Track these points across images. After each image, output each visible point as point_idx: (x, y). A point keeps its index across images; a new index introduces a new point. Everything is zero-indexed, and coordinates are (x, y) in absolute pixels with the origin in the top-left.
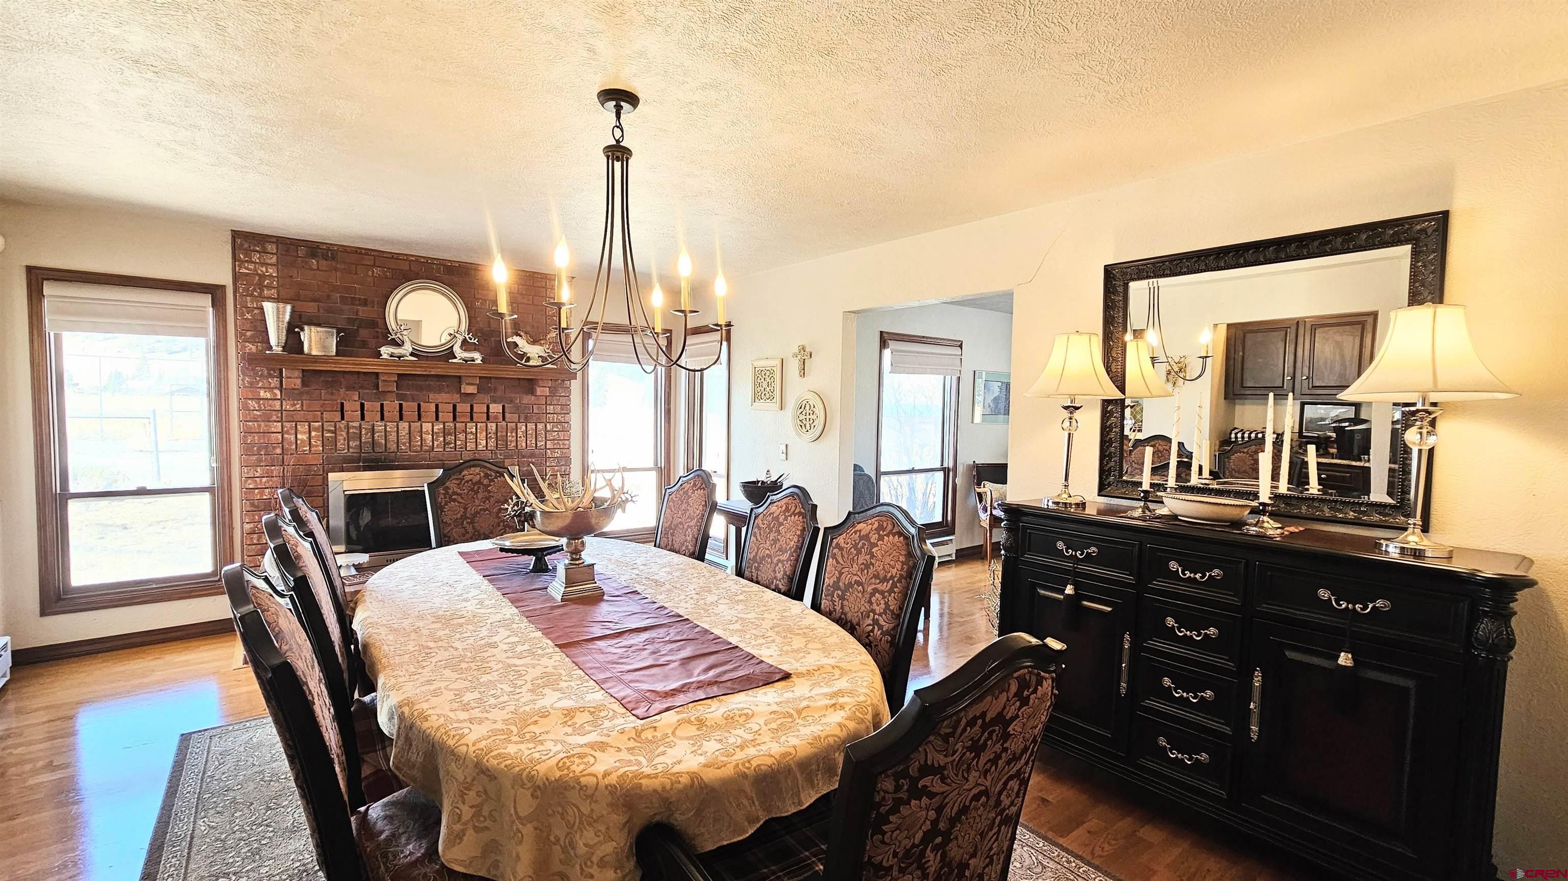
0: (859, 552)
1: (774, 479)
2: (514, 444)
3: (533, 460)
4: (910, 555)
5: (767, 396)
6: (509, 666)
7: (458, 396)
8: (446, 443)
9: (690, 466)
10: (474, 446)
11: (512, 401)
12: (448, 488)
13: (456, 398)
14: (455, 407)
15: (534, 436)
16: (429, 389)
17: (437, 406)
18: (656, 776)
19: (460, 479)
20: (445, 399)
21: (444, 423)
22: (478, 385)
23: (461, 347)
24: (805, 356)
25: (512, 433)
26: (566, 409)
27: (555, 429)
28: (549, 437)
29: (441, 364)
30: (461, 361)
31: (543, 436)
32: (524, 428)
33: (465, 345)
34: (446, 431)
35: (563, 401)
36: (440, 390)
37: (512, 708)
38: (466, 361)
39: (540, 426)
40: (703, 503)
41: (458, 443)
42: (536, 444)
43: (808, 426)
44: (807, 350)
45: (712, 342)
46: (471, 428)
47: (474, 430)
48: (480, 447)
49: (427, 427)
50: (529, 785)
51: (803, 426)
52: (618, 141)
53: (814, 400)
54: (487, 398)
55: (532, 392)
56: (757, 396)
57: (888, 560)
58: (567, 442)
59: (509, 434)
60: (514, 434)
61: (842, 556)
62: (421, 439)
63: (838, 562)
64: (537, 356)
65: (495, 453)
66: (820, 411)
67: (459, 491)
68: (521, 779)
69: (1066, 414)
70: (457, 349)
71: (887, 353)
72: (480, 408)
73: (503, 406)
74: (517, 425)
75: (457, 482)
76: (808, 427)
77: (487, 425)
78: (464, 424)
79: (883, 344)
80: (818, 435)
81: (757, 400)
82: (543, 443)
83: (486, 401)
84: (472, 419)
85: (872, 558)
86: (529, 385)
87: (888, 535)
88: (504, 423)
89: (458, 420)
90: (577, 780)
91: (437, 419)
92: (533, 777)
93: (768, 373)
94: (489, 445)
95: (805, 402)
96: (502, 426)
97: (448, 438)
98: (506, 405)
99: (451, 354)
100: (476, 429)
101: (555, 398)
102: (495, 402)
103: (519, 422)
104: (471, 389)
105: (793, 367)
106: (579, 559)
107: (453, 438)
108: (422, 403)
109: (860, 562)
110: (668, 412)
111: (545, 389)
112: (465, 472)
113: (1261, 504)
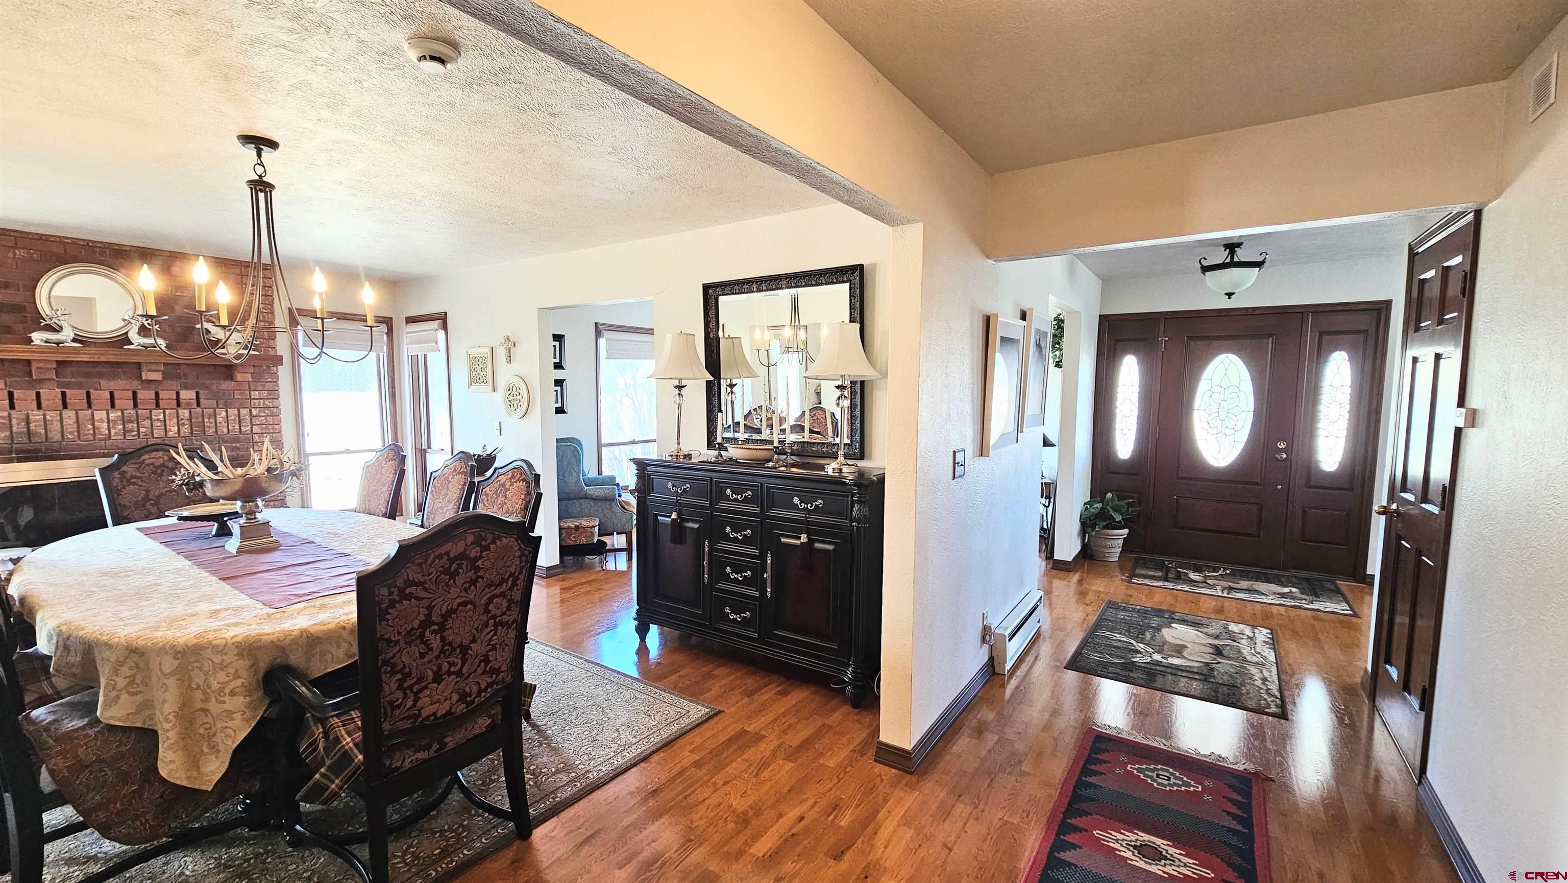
0: (498, 496)
1: (489, 452)
2: (213, 430)
3: (238, 445)
4: (528, 493)
5: (482, 380)
6: (170, 595)
7: (139, 382)
8: (125, 432)
9: (418, 446)
10: (162, 433)
11: (207, 388)
12: (124, 472)
13: (135, 384)
14: (135, 394)
15: (237, 422)
16: (101, 375)
17: (112, 394)
18: (273, 634)
19: (140, 463)
20: (122, 386)
21: (122, 411)
22: (163, 372)
23: (139, 333)
24: (511, 345)
25: (209, 419)
26: (274, 394)
27: (261, 414)
28: (255, 421)
29: (112, 350)
30: (139, 348)
31: (248, 421)
32: (224, 414)
33: (143, 331)
34: (126, 419)
35: (269, 386)
36: (115, 377)
37: (166, 615)
38: (146, 348)
39: (244, 412)
40: (394, 472)
41: (142, 430)
42: (240, 429)
43: (515, 405)
44: (512, 340)
45: (430, 330)
46: (158, 414)
47: (161, 417)
48: (171, 434)
49: (100, 415)
50: (171, 652)
51: (511, 405)
52: (260, 176)
53: (519, 384)
54: (175, 384)
55: (231, 377)
56: (474, 380)
57: (514, 499)
58: (277, 427)
59: (206, 420)
60: (212, 420)
61: (488, 500)
62: (94, 428)
63: (484, 505)
64: (234, 342)
65: (191, 440)
66: (524, 392)
67: (138, 474)
68: (165, 649)
69: (677, 391)
70: (133, 336)
71: (602, 341)
72: (167, 395)
73: (197, 393)
74: (215, 411)
75: (136, 466)
76: (516, 407)
77: (177, 411)
78: (148, 411)
79: (598, 333)
80: (523, 413)
81: (473, 384)
82: (249, 428)
83: (174, 387)
84: (158, 405)
85: (505, 499)
86: (228, 370)
87: (516, 482)
88: (199, 410)
89: (139, 406)
90: (210, 643)
91: (113, 406)
92: (174, 646)
93: (481, 359)
94: (181, 431)
95: (512, 385)
96: (197, 413)
97: (129, 426)
98: (201, 392)
99: (125, 340)
100: (164, 416)
101: (259, 384)
102: (186, 387)
103: (217, 407)
104: (157, 376)
105: (501, 354)
106: (255, 518)
107: (136, 425)
108: (92, 391)
109: (498, 503)
110: (393, 395)
111: (246, 375)
112: (146, 457)
113: (774, 447)
